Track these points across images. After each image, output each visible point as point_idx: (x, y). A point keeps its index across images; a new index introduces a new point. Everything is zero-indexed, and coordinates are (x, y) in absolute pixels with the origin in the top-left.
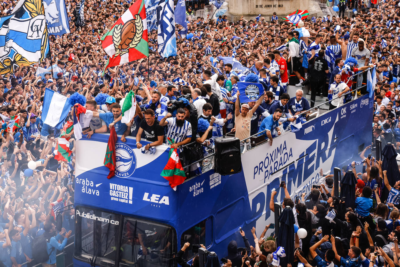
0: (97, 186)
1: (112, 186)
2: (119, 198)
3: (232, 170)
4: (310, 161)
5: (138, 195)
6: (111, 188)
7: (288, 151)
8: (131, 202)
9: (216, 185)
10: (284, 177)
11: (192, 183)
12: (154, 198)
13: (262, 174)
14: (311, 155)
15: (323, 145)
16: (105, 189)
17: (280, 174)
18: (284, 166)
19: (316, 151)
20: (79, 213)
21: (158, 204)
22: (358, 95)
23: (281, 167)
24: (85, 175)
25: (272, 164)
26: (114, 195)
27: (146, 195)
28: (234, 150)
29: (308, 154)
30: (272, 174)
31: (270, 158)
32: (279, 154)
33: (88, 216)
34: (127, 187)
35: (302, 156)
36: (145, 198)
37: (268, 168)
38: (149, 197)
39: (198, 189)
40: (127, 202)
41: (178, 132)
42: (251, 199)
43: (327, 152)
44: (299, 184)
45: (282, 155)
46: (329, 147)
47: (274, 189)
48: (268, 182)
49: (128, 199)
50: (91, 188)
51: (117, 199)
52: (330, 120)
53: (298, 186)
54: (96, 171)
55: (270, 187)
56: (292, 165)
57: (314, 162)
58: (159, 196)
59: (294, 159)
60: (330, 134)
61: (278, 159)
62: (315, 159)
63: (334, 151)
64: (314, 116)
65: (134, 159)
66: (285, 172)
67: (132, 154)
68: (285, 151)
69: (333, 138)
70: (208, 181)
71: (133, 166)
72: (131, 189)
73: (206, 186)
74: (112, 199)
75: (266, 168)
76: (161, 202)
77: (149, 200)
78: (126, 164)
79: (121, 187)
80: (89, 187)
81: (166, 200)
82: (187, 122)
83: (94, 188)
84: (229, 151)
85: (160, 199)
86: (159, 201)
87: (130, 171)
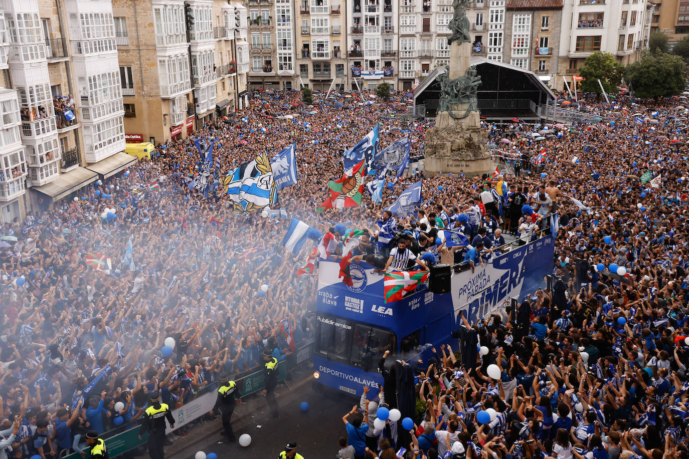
0: (335, 298)
1: (347, 298)
2: (352, 308)
3: (444, 290)
4: (503, 286)
5: (367, 307)
6: (346, 300)
7: (486, 277)
8: (361, 312)
9: (429, 302)
10: (482, 299)
11: (411, 299)
12: (381, 310)
13: (466, 295)
14: (504, 282)
15: (514, 274)
16: (341, 301)
17: (479, 296)
18: (483, 289)
19: (508, 279)
20: (320, 319)
21: (384, 315)
23: (481, 290)
24: (326, 289)
25: (474, 287)
26: (348, 305)
27: (374, 306)
28: (445, 274)
29: (502, 281)
30: (473, 295)
31: (472, 282)
32: (479, 280)
33: (327, 321)
34: (359, 300)
35: (497, 282)
36: (373, 309)
37: (471, 291)
38: (376, 309)
39: (416, 304)
40: (358, 311)
41: (401, 259)
42: (456, 314)
43: (517, 280)
44: (494, 304)
45: (482, 280)
47: (474, 308)
48: (470, 301)
50: (330, 299)
51: (350, 309)
52: (520, 255)
53: (493, 306)
54: (336, 286)
55: (471, 305)
56: (489, 289)
57: (507, 288)
58: (384, 308)
59: (491, 284)
60: (520, 265)
61: (479, 284)
62: (508, 285)
63: (522, 280)
65: (366, 278)
66: (483, 294)
67: (364, 274)
68: (484, 277)
69: (522, 270)
70: (423, 298)
71: (365, 283)
72: (362, 302)
73: (422, 302)
74: (347, 308)
75: (469, 290)
76: (385, 313)
77: (376, 311)
78: (359, 281)
79: (354, 300)
80: (328, 298)
81: (390, 312)
82: (407, 250)
83: (333, 299)
84: (442, 274)
85: (385, 310)
87: (362, 287)
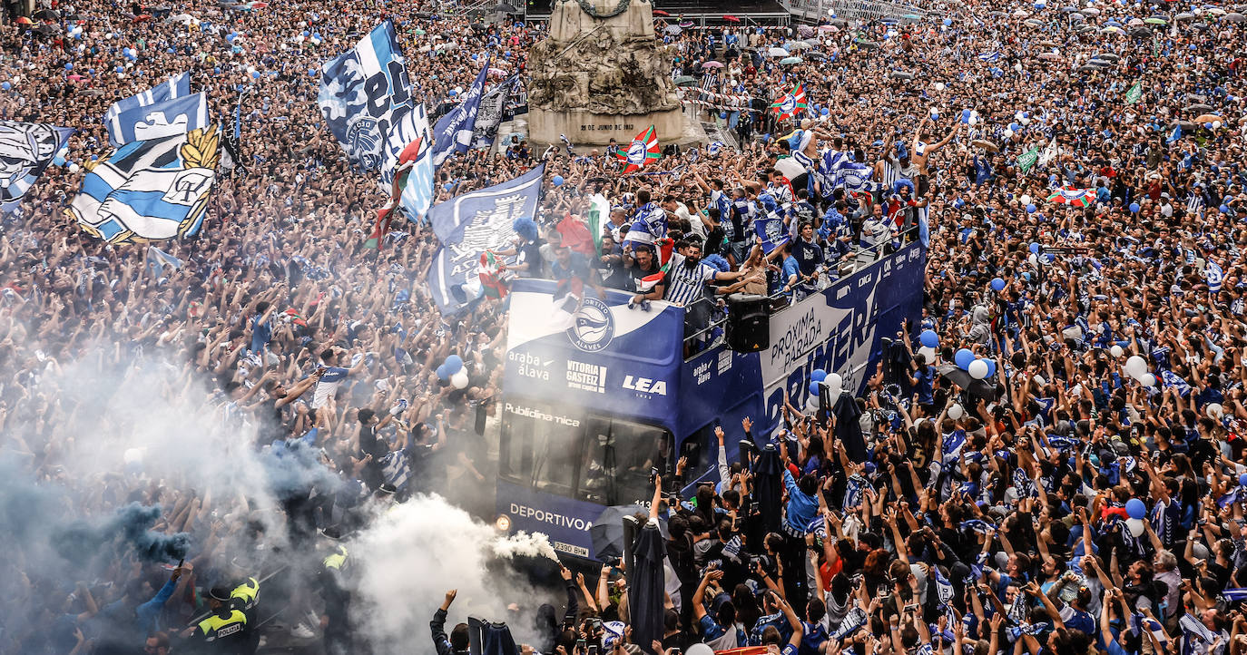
1: (571, 364)
2: (581, 383)
3: (756, 346)
4: (842, 342)
6: (569, 368)
7: (815, 324)
8: (602, 391)
9: (726, 369)
11: (698, 363)
12: (642, 384)
14: (843, 334)
15: (860, 317)
18: (810, 347)
20: (511, 408)
22: (907, 242)
24: (528, 347)
25: (795, 344)
26: (574, 378)
27: (629, 379)
28: (760, 314)
29: (840, 331)
30: (794, 359)
31: (793, 333)
32: (804, 328)
33: (527, 413)
34: (596, 367)
36: (627, 383)
37: (790, 350)
39: (704, 373)
40: (595, 390)
42: (767, 395)
43: (864, 331)
45: (809, 329)
46: (867, 323)
49: (598, 386)
50: (536, 367)
51: (578, 386)
52: (870, 280)
55: (791, 379)
58: (650, 381)
60: (870, 301)
61: (803, 337)
62: (849, 340)
63: (873, 329)
64: (849, 271)
65: (612, 323)
67: (608, 315)
68: (812, 324)
69: (873, 310)
71: (609, 333)
72: (604, 370)
73: (714, 369)
74: (570, 385)
76: (652, 391)
77: (633, 387)
78: (596, 330)
79: (586, 367)
80: (531, 366)
81: (661, 388)
83: (541, 367)
84: (754, 315)
85: (651, 385)
86: (650, 388)
87: (602, 342)
